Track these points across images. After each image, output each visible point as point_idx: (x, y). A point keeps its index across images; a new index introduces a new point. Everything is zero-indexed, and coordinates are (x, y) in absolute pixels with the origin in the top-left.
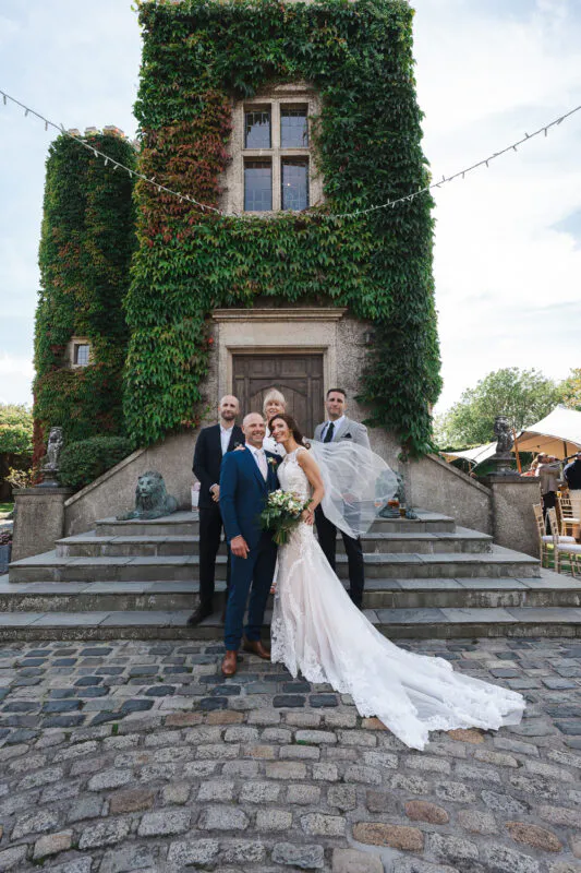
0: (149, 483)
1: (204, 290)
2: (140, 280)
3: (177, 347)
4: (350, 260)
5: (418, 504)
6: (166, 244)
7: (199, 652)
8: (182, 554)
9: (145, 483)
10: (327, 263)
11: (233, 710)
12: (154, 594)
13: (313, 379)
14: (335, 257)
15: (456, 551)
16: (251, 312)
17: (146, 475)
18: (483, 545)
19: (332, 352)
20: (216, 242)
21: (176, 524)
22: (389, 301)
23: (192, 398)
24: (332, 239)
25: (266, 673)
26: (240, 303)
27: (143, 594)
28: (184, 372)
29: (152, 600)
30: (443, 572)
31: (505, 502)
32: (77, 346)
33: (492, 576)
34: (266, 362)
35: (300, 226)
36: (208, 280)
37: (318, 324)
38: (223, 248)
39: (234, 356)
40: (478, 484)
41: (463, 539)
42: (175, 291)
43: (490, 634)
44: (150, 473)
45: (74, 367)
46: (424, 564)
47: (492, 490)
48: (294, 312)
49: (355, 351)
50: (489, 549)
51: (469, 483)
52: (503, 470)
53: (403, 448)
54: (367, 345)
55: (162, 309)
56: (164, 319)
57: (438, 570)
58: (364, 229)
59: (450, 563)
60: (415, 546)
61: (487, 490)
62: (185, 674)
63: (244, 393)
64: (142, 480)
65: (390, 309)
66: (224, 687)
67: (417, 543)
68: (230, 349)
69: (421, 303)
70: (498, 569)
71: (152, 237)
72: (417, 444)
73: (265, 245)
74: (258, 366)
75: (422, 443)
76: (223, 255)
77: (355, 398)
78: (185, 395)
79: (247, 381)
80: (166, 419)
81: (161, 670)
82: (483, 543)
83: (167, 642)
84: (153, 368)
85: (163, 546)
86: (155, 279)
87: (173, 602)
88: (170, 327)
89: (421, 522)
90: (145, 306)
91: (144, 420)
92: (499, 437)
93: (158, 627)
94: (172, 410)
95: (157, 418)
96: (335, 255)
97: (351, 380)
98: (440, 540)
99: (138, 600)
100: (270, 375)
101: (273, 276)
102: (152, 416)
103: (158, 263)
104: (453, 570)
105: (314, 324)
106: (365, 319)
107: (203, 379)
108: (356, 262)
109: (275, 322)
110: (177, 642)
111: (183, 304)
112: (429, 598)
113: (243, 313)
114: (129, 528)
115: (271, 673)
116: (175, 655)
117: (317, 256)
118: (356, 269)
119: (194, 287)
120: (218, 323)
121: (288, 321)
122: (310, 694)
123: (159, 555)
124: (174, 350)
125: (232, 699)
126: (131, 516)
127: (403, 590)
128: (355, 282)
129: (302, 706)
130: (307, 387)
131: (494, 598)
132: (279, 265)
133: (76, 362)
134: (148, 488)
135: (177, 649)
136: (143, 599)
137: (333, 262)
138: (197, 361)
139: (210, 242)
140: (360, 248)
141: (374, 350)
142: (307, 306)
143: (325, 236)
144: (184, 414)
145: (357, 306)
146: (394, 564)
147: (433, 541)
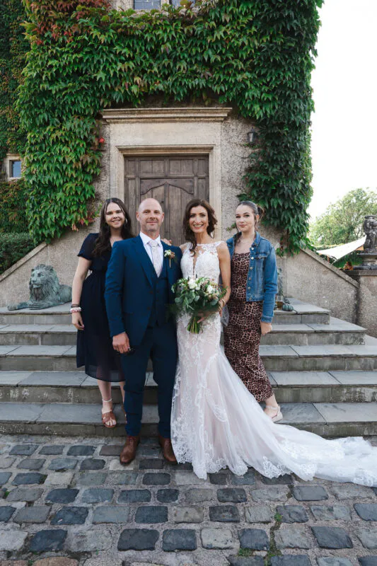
0: (39, 275)
1: (92, 88)
2: (31, 79)
3: (68, 146)
4: (236, 57)
5: (292, 294)
6: (54, 42)
7: (60, 453)
8: (64, 344)
9: (36, 275)
10: (213, 59)
11: (69, 552)
12: (27, 386)
13: (199, 178)
14: (221, 54)
15: (330, 342)
16: (140, 112)
17: (38, 268)
18: (357, 338)
19: (217, 152)
20: (103, 38)
21: (61, 314)
22: (274, 99)
23: (85, 196)
24: (219, 34)
25: (123, 487)
26: (128, 103)
27: (17, 386)
28: (76, 170)
29: (26, 392)
30: (318, 365)
31: (370, 293)
32: (13, 162)
33: (366, 368)
34: (155, 164)
35: (187, 21)
36: (95, 78)
37: (204, 124)
38: (111, 45)
39: (126, 157)
40: (347, 277)
41: (337, 332)
42: (66, 89)
43: (366, 433)
44: (42, 266)
45: (10, 179)
46: (300, 357)
47: (359, 283)
48: (182, 112)
49: (239, 151)
50: (361, 340)
51: (339, 276)
52: (369, 264)
53: (281, 244)
54: (251, 145)
55: (53, 109)
56: (57, 120)
57: (313, 364)
58: (250, 24)
59: (325, 356)
60: (290, 338)
61: (354, 282)
62: (36, 486)
63: (135, 191)
64: (34, 272)
65: (274, 108)
66: (69, 510)
67: (294, 335)
68: (121, 150)
69: (304, 102)
70: (372, 361)
71: (42, 36)
72: (294, 238)
73: (151, 39)
74: (147, 166)
75: (299, 239)
76: (111, 52)
77: (238, 196)
78: (76, 192)
79: (138, 181)
80: (60, 217)
81: (11, 479)
82: (356, 335)
83: (34, 438)
84: (45, 167)
85: (46, 336)
86: (44, 78)
87: (46, 395)
88: (61, 127)
89: (297, 314)
90: (36, 106)
91: (40, 217)
92: (368, 234)
93: (26, 424)
94: (65, 208)
95: (52, 216)
96: (221, 51)
97: (234, 179)
98: (316, 332)
99: (12, 391)
100: (160, 175)
101: (160, 72)
102: (46, 213)
103: (47, 61)
104: (328, 363)
105: (200, 124)
106: (249, 119)
107: (96, 178)
108: (241, 60)
109: (163, 122)
110: (43, 439)
111: (73, 103)
112: (303, 394)
113: (132, 113)
114: (19, 317)
115: (129, 488)
116: (36, 456)
117: (202, 53)
118: (241, 65)
119: (83, 85)
120: (108, 124)
121: (175, 122)
122: (166, 526)
123: (42, 344)
124: (65, 149)
125: (73, 530)
126: (23, 306)
127: (278, 386)
128: (239, 77)
129: (152, 549)
130: (193, 186)
131: (368, 393)
132: (166, 62)
133: (12, 175)
134: (39, 280)
135: (40, 447)
136: (17, 391)
137: (219, 59)
138: (89, 160)
139: (96, 36)
140: (246, 43)
141: (257, 150)
142: (194, 106)
143: (212, 31)
144: (78, 211)
145: (241, 103)
146: (269, 357)
147: (309, 333)
